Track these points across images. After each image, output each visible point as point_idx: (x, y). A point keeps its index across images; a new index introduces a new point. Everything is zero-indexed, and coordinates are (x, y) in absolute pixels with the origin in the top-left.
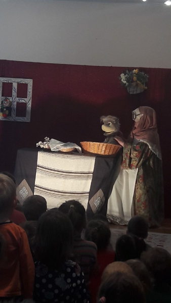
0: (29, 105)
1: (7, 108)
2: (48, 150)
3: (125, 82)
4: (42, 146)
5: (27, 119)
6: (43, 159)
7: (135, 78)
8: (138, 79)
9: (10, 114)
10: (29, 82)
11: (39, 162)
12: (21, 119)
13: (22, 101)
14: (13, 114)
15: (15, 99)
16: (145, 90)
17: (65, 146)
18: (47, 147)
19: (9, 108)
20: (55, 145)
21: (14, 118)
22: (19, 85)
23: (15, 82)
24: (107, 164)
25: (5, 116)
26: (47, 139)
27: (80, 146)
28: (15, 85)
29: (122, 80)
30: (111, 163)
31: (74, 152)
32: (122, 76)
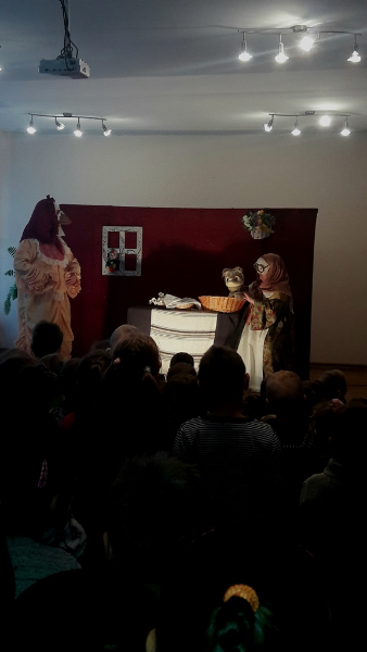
0: (140, 257)
1: (114, 261)
2: (163, 308)
3: (248, 225)
4: (155, 303)
5: (138, 273)
6: (157, 317)
7: (260, 221)
8: (263, 222)
9: (118, 268)
10: (139, 230)
11: (154, 321)
12: (130, 273)
13: (131, 252)
14: (122, 267)
15: (123, 251)
16: (271, 234)
17: (182, 301)
19: (117, 261)
20: (171, 300)
21: (123, 272)
22: (127, 234)
23: (122, 231)
24: (232, 321)
25: (112, 270)
26: (161, 294)
27: (199, 301)
28: (122, 235)
29: (245, 223)
30: (236, 320)
31: (194, 308)
32: (245, 218)
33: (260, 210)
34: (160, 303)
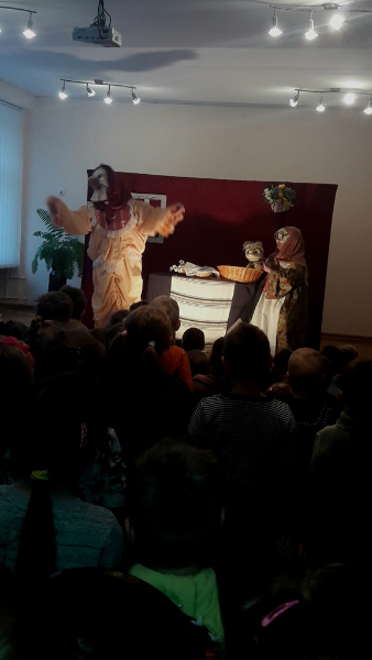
2: (183, 275)
3: (269, 198)
4: (176, 270)
5: (160, 240)
6: (177, 285)
7: (281, 194)
8: (284, 195)
10: (163, 199)
12: (152, 241)
16: (291, 208)
17: (202, 270)
18: (182, 271)
20: (191, 268)
22: (152, 201)
23: (147, 197)
24: (248, 290)
26: (181, 262)
29: (266, 196)
31: (213, 277)
32: (266, 190)
33: (281, 183)
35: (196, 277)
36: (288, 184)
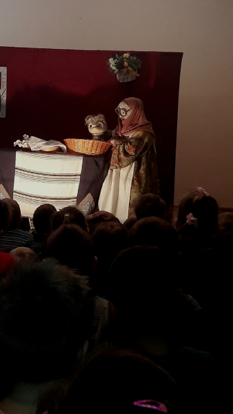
0: (4, 98)
3: (114, 68)
4: (20, 145)
5: (2, 114)
6: (21, 160)
7: (126, 64)
10: (3, 71)
11: (18, 164)
16: (137, 78)
17: (47, 144)
18: (26, 146)
20: (35, 143)
24: (97, 164)
26: (25, 136)
27: (64, 143)
29: (111, 66)
30: (101, 163)
31: (59, 151)
32: (111, 61)
33: (126, 52)
34: (25, 146)
35: (41, 152)
36: (132, 53)
